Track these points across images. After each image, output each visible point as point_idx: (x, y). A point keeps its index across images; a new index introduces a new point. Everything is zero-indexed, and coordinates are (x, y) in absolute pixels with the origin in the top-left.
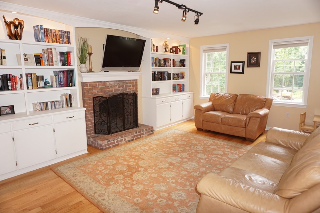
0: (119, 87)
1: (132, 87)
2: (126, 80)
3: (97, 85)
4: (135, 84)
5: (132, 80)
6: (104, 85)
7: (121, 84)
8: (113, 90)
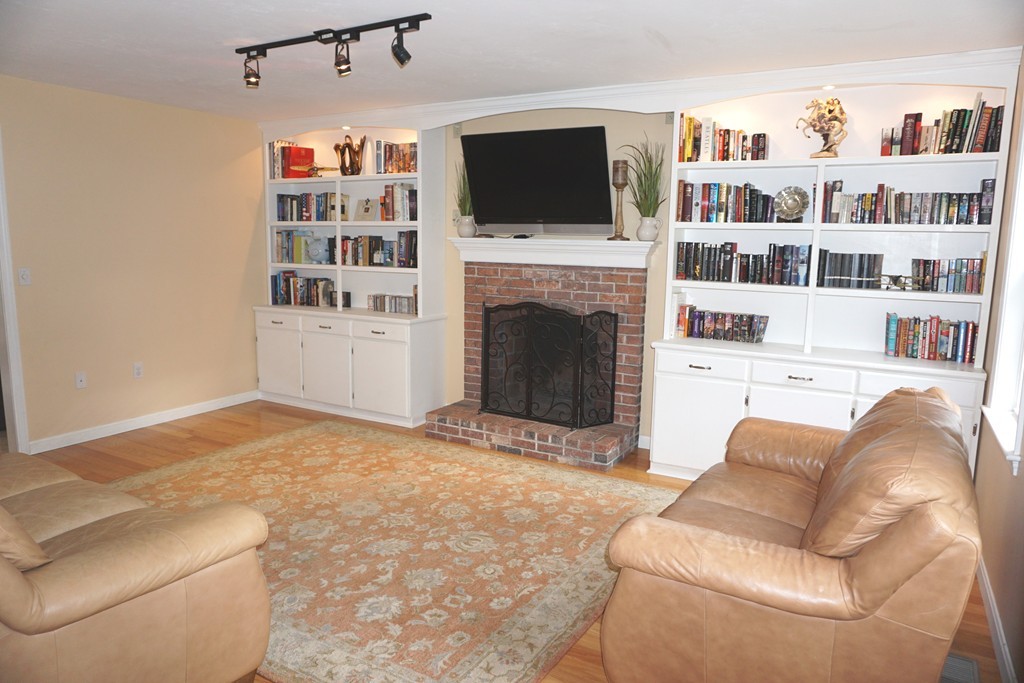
0: (564, 287)
1: (617, 292)
2: (593, 268)
3: (496, 273)
4: (629, 284)
5: (618, 269)
6: (518, 273)
7: (573, 278)
8: (544, 292)
